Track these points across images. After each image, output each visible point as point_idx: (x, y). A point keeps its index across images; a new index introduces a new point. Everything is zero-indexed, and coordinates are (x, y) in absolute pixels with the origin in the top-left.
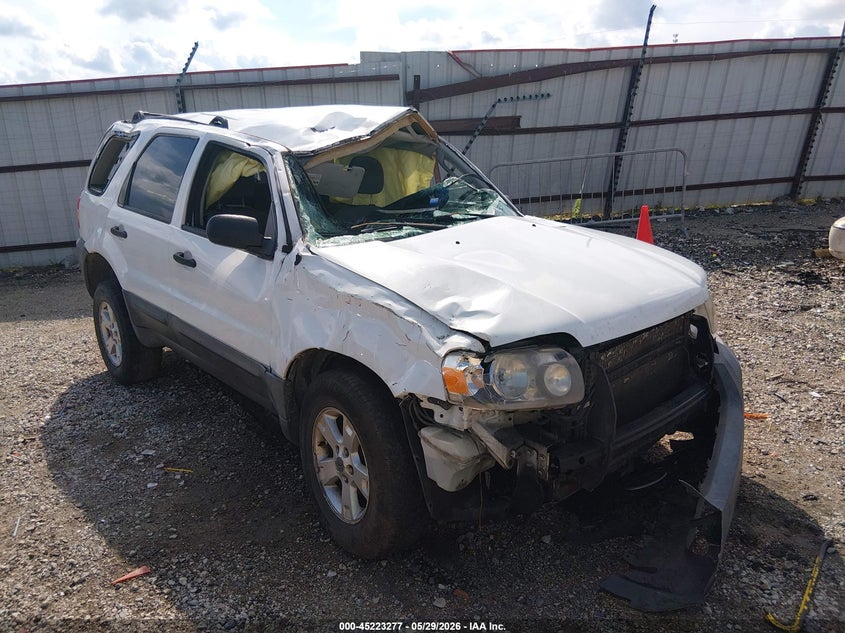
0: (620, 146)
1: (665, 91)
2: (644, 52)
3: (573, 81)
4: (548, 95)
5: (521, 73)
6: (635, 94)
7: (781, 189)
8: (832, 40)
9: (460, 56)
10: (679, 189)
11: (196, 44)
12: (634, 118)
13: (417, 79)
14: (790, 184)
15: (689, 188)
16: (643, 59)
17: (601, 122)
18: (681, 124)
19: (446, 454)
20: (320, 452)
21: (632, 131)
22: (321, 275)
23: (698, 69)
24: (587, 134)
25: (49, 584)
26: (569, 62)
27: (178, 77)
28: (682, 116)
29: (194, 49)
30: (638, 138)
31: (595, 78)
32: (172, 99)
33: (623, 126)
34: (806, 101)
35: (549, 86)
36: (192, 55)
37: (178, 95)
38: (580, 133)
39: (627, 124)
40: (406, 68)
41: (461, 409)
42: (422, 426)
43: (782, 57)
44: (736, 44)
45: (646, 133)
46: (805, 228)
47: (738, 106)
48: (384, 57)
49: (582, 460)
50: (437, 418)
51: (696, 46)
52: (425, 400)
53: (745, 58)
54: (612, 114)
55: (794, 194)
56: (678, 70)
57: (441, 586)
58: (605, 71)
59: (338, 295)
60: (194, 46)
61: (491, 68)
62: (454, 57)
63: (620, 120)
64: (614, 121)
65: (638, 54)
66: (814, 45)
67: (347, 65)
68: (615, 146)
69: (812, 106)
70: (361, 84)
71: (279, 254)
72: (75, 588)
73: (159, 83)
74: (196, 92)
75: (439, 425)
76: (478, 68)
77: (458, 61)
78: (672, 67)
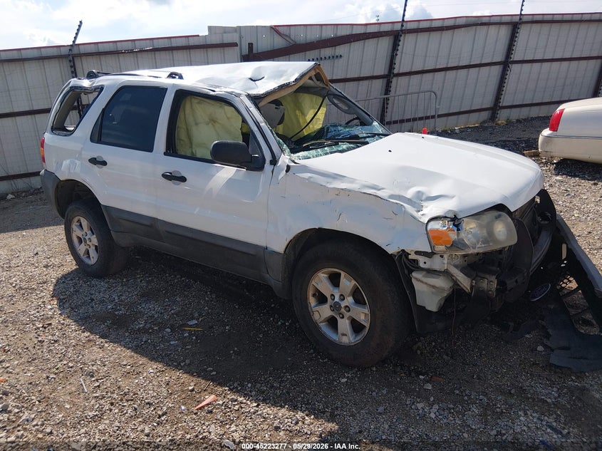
0: (387, 91)
1: (415, 51)
2: (402, 26)
3: (356, 46)
4: (341, 56)
5: (322, 40)
6: (396, 55)
7: (485, 115)
8: (514, 17)
9: (280, 29)
10: (433, 117)
11: (81, 22)
12: (396, 71)
13: (251, 45)
14: (491, 112)
15: (440, 116)
16: (402, 31)
17: (375, 74)
18: (424, 75)
19: (433, 287)
20: (312, 301)
21: (394, 80)
22: (310, 177)
23: (435, 36)
24: (366, 83)
25: (140, 420)
26: (354, 33)
27: (69, 48)
28: (425, 69)
29: (80, 26)
30: (399, 85)
31: (371, 43)
32: (66, 65)
33: (389, 77)
34: (499, 57)
35: (341, 50)
36: (78, 30)
37: (70, 61)
38: (361, 82)
39: (392, 75)
40: (241, 38)
41: (442, 256)
42: (412, 271)
43: (486, 27)
44: (458, 19)
45: (403, 80)
46: (509, 139)
47: (459, 61)
48: (225, 30)
49: (516, 281)
50: (422, 265)
51: (434, 21)
52: (413, 253)
53: (463, 29)
54: (381, 69)
55: (493, 117)
56: (422, 37)
57: (421, 377)
58: (377, 39)
59: (329, 190)
60: (79, 23)
61: (301, 37)
62: (274, 29)
63: (386, 73)
64: (383, 74)
65: (398, 27)
66: (504, 20)
67: (198, 36)
68: (384, 90)
69: (503, 60)
70: (209, 50)
71: (268, 166)
72: (162, 419)
73: (55, 52)
74: (84, 59)
75: (423, 269)
76: (292, 37)
77: (277, 32)
78: (419, 37)
